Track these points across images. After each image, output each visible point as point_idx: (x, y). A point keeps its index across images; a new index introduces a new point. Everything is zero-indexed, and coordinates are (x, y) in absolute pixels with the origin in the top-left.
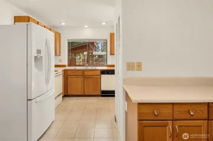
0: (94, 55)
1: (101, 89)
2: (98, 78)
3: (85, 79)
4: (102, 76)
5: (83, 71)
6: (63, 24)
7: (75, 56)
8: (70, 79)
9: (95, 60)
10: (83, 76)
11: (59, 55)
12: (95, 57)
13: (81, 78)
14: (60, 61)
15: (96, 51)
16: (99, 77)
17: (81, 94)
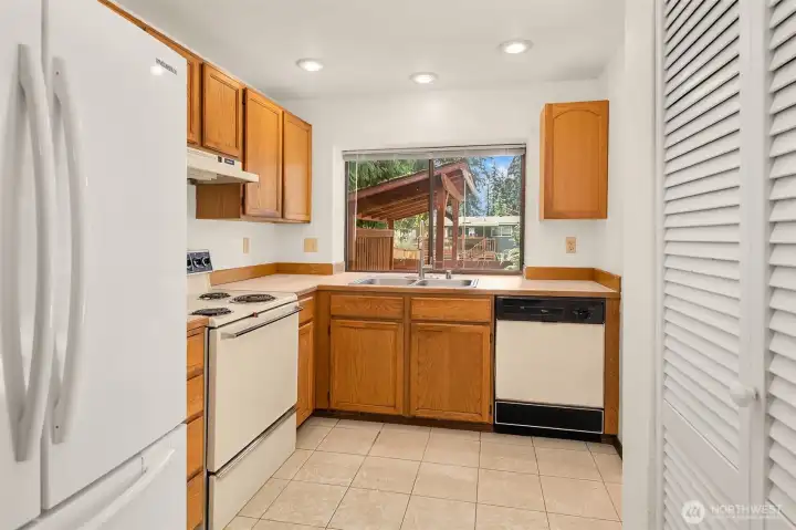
0: (460, 228)
1: (499, 396)
2: (481, 335)
3: (413, 338)
4: (503, 327)
5: (406, 298)
6: (312, 67)
7: (391, 227)
8: (341, 334)
9: (464, 243)
10: (407, 321)
11: (303, 217)
12: (467, 233)
13: (396, 330)
14: (310, 245)
15: (468, 214)
16: (487, 330)
17: (390, 411)
